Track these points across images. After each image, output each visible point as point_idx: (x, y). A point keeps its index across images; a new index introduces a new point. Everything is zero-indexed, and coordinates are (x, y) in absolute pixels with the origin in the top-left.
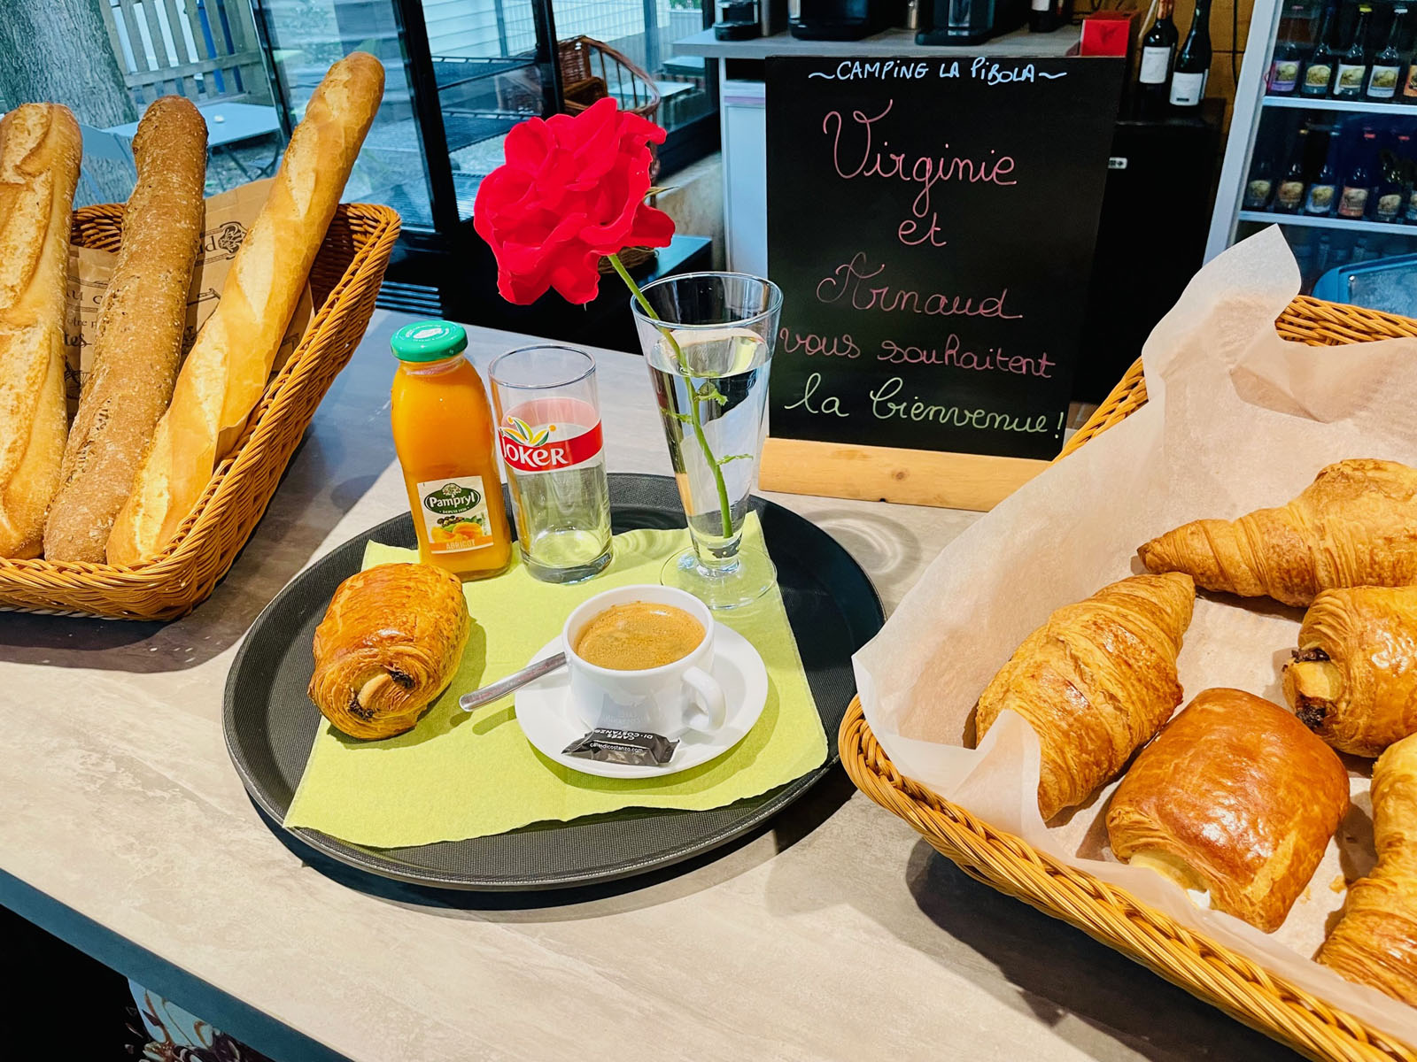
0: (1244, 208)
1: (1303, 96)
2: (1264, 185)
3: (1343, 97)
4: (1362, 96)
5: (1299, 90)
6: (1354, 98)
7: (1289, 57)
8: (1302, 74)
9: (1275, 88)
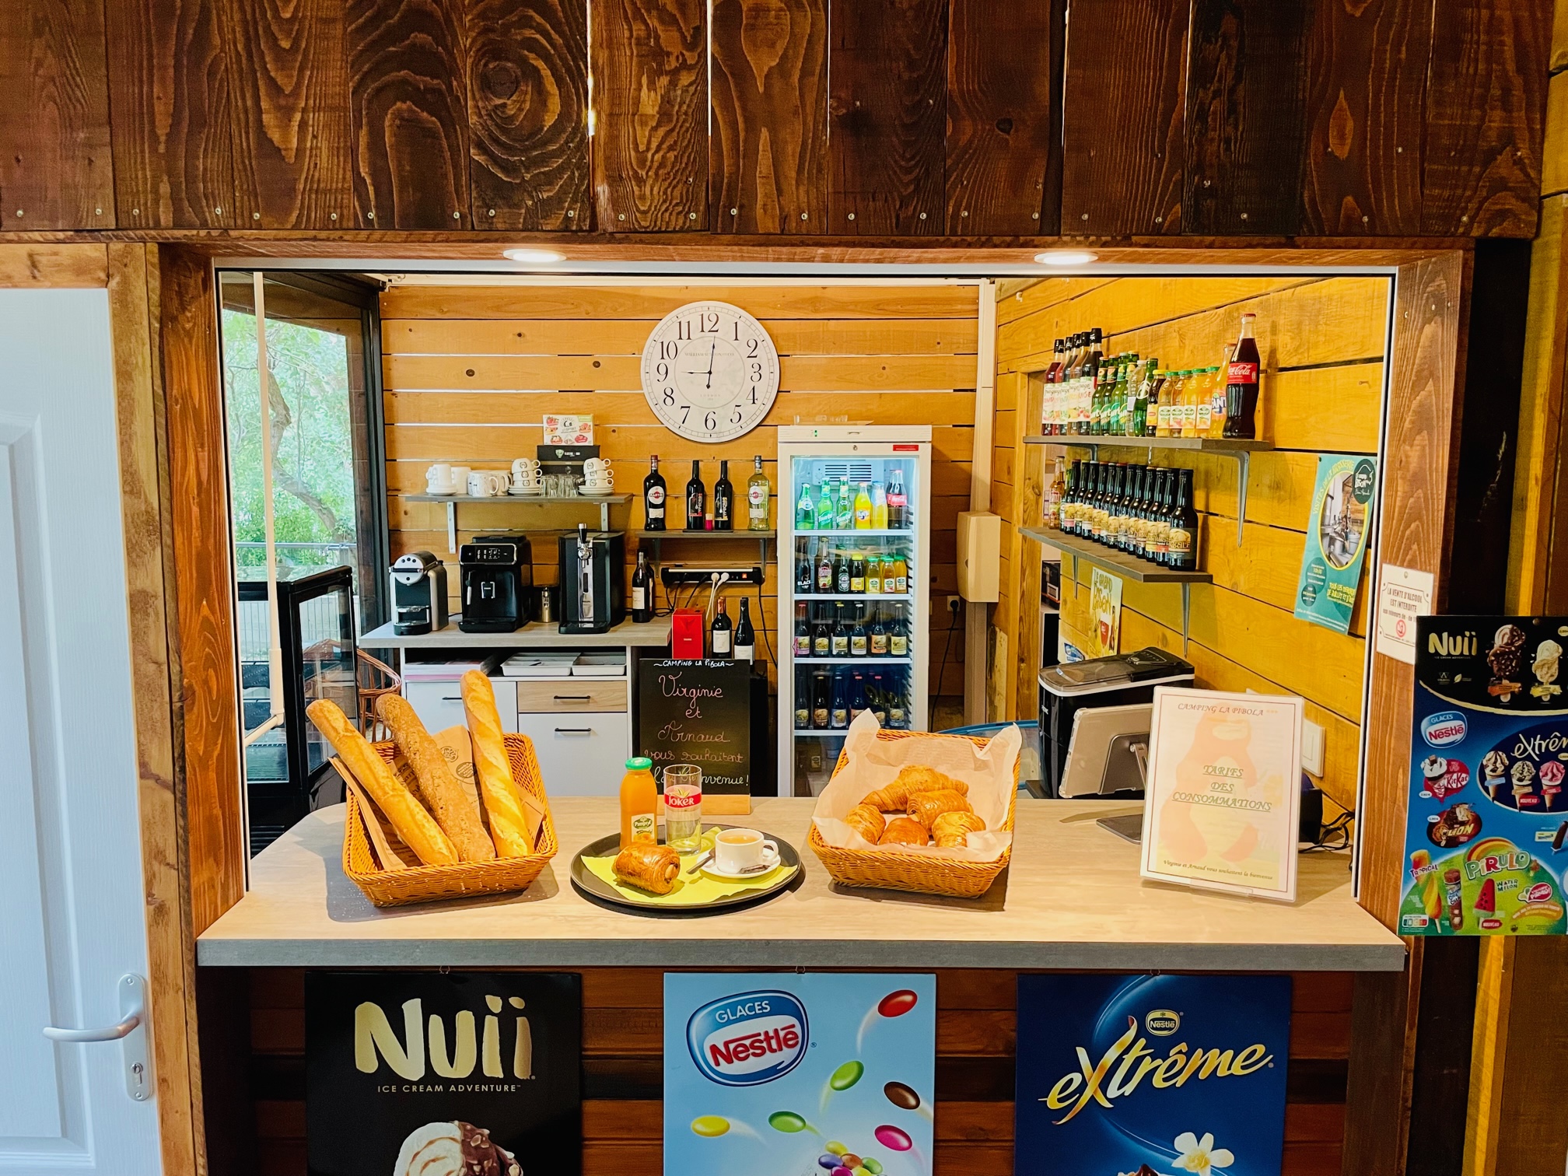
0: (796, 728)
1: (816, 656)
2: (804, 713)
3: (839, 655)
4: (849, 654)
5: (813, 653)
6: (845, 656)
7: (803, 634)
8: (812, 645)
9: (799, 653)
